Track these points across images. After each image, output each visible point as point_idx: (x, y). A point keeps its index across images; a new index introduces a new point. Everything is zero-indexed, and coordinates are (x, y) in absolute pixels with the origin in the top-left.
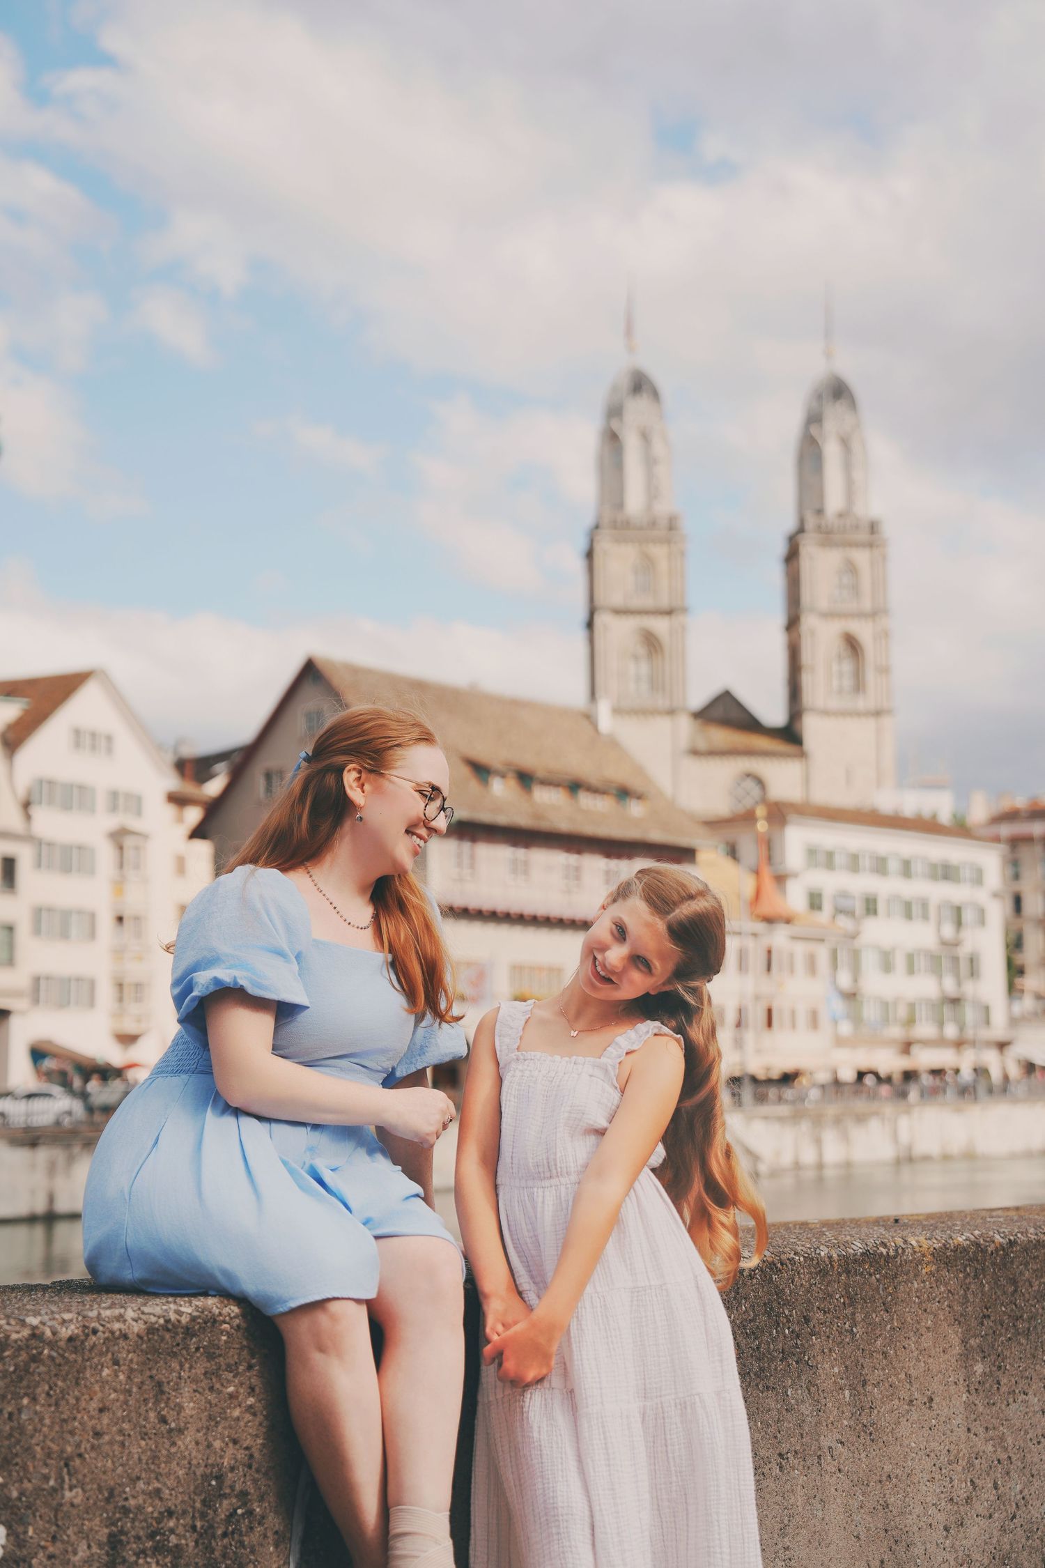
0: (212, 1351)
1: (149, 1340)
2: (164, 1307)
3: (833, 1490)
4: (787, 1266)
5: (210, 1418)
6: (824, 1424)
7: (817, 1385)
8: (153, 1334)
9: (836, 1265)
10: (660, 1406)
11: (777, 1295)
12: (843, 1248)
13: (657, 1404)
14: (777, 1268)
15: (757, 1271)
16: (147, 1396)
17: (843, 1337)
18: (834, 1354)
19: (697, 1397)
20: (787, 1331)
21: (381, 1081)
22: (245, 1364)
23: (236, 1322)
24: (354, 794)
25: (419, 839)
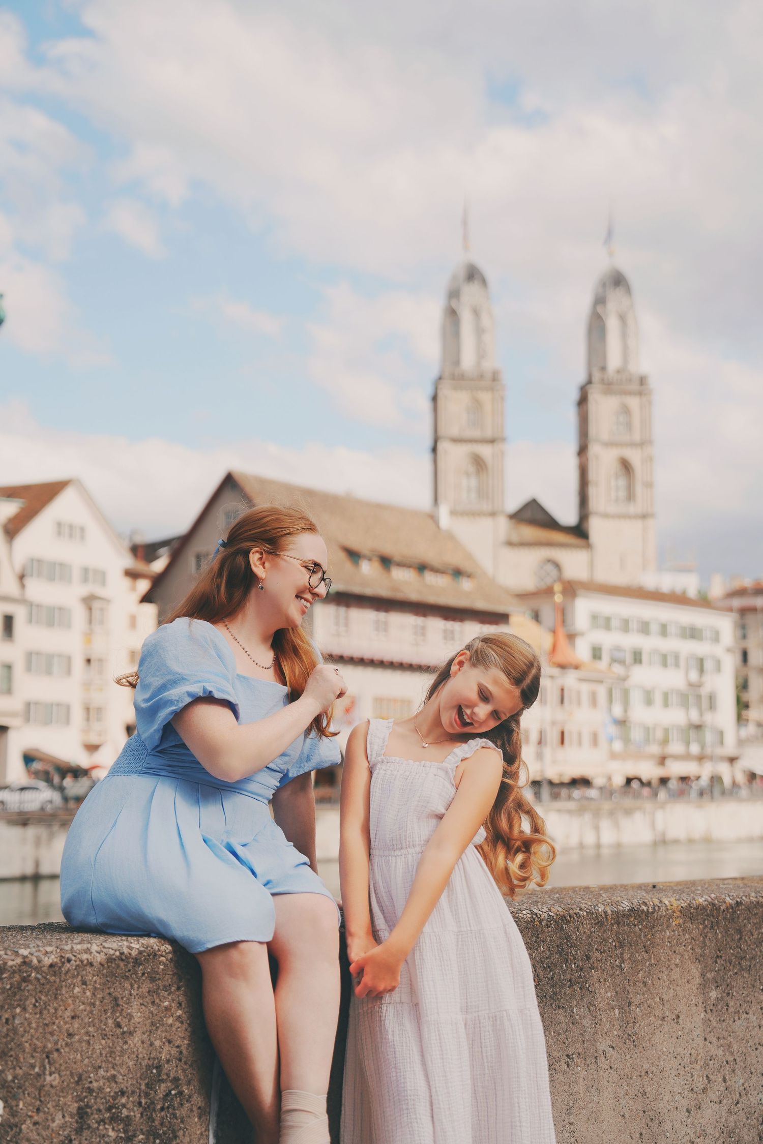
0: (154, 976)
1: (109, 967)
2: (120, 944)
3: (606, 1082)
4: (574, 919)
5: (152, 1024)
6: (600, 1034)
7: (595, 1005)
8: (112, 963)
9: (609, 918)
10: (477, 1018)
11: (566, 939)
12: (615, 905)
13: (475, 1017)
14: (566, 920)
15: (552, 922)
16: (106, 1008)
17: (614, 971)
18: (607, 983)
19: (505, 1012)
20: (573, 966)
21: (279, 780)
22: (176, 986)
23: (170, 956)
24: (258, 570)
25: (306, 602)
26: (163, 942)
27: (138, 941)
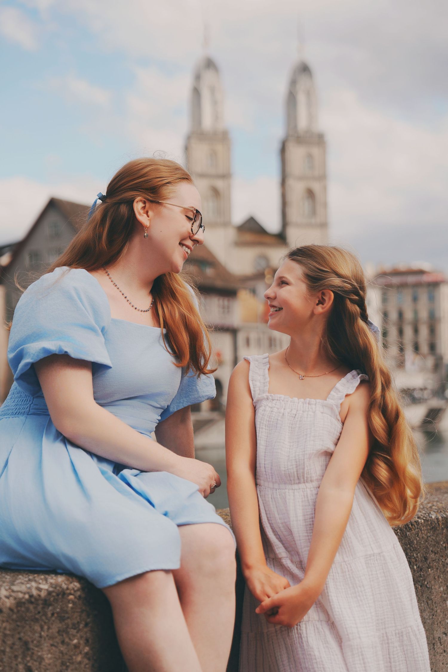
0: (63, 615)
1: (18, 611)
2: (28, 586)
3: (441, 664)
4: (414, 526)
5: (63, 664)
6: (436, 623)
7: (432, 599)
8: (21, 606)
9: (440, 523)
11: (410, 545)
12: (443, 512)
14: (409, 528)
15: (398, 530)
16: (16, 653)
17: (445, 568)
18: (440, 579)
20: (415, 567)
21: (160, 414)
22: (83, 623)
23: (78, 593)
24: (142, 218)
25: (187, 248)
26: (71, 579)
27: (46, 580)
